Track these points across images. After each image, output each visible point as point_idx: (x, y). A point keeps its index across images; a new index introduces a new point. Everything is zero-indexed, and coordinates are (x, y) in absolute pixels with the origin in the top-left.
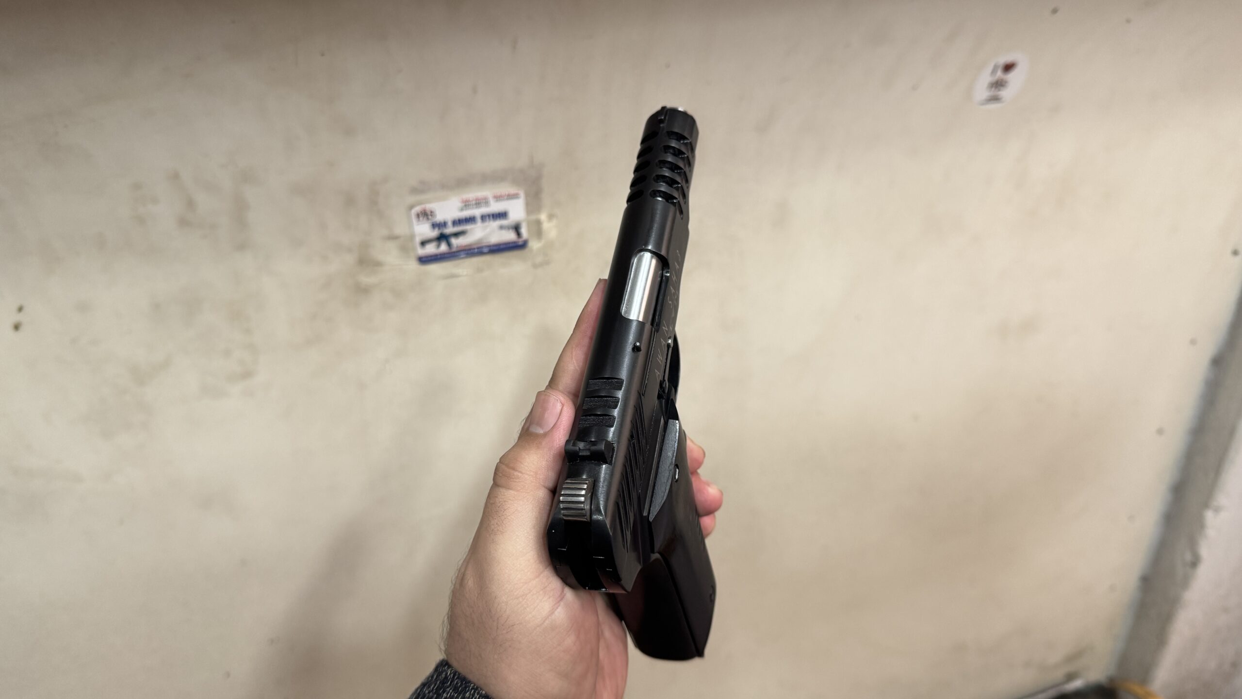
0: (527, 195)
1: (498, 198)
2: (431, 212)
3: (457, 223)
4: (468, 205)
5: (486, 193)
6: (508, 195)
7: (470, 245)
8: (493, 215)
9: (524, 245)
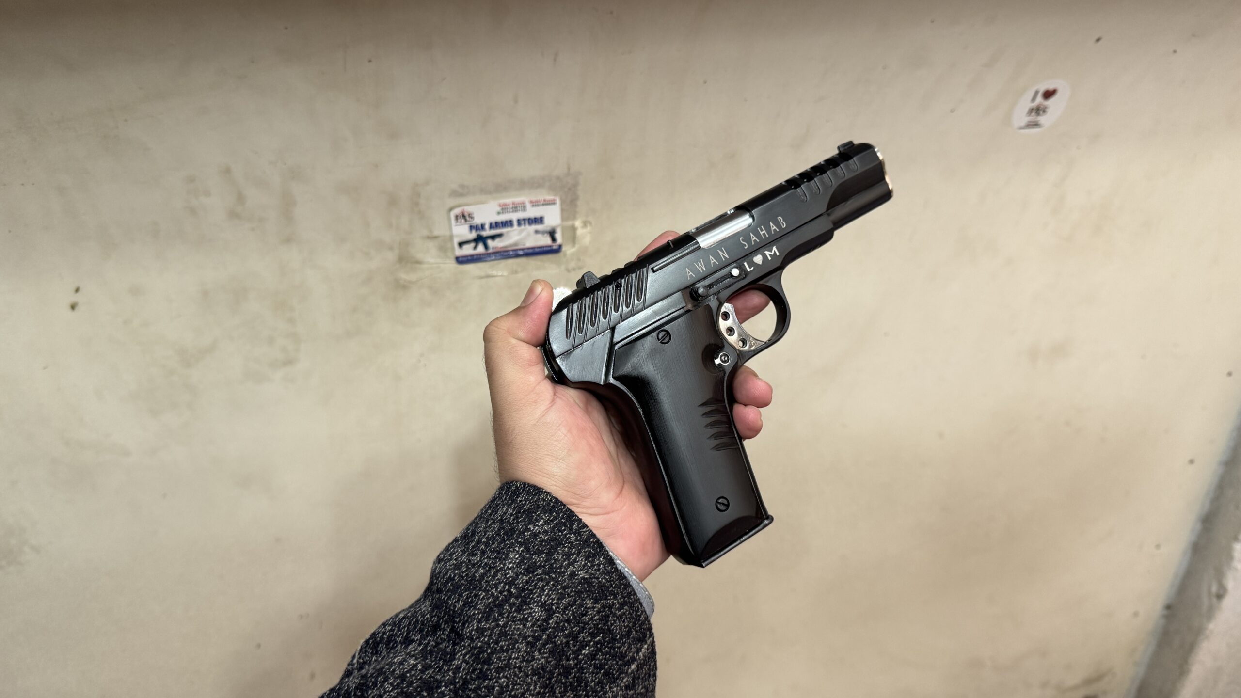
0: (563, 202)
1: (535, 204)
2: (471, 216)
3: (494, 227)
4: (506, 209)
5: (523, 198)
6: (544, 200)
7: (506, 247)
8: (529, 219)
9: (558, 250)
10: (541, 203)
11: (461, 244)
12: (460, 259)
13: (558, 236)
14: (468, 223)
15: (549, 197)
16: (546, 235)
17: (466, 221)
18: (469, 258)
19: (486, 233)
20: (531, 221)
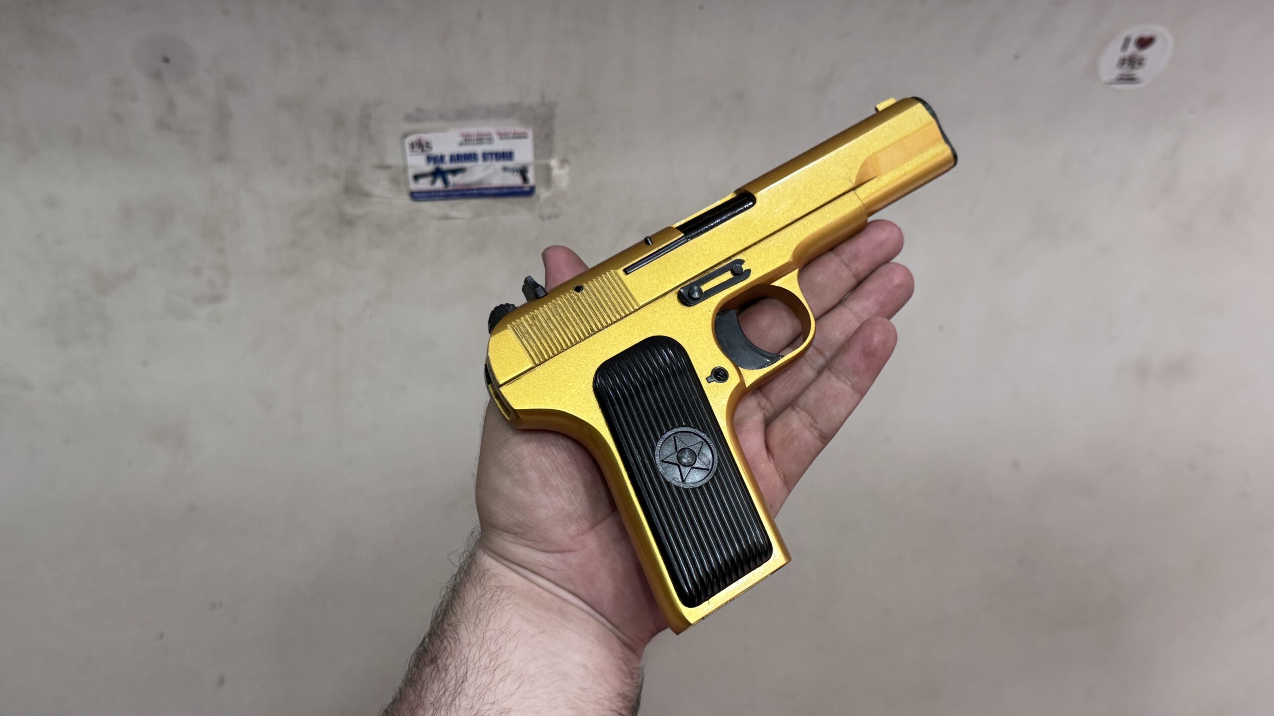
0: (536, 137)
1: (503, 136)
2: (428, 145)
3: (455, 159)
4: (469, 140)
5: (489, 128)
6: (514, 133)
7: (468, 185)
8: (496, 154)
9: (531, 192)
10: (511, 136)
11: (417, 177)
12: (416, 195)
13: (531, 175)
14: (425, 153)
15: (520, 129)
16: (516, 173)
17: (423, 150)
18: (427, 194)
19: (447, 165)
20: (498, 156)
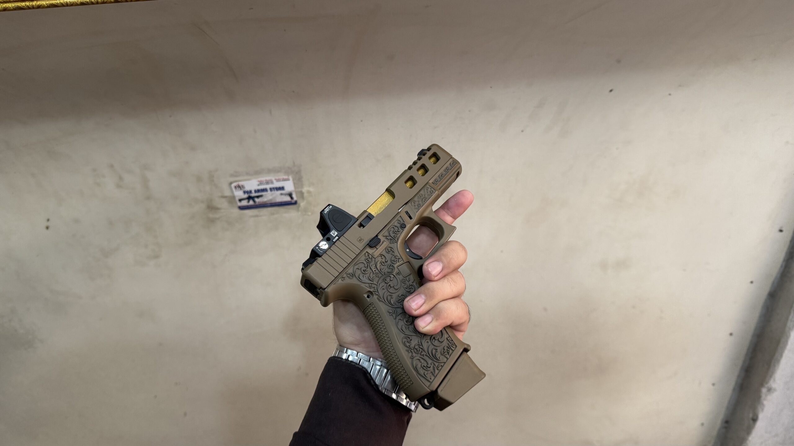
0: (293, 180)
1: (278, 180)
2: (242, 186)
3: (257, 192)
4: (262, 183)
5: (271, 178)
6: (283, 179)
7: (265, 202)
8: (276, 188)
9: (296, 203)
10: (282, 180)
11: (240, 200)
12: (241, 208)
13: (294, 196)
14: (242, 190)
15: (286, 177)
16: (287, 196)
17: (241, 189)
18: (246, 207)
19: (253, 194)
20: (277, 189)
